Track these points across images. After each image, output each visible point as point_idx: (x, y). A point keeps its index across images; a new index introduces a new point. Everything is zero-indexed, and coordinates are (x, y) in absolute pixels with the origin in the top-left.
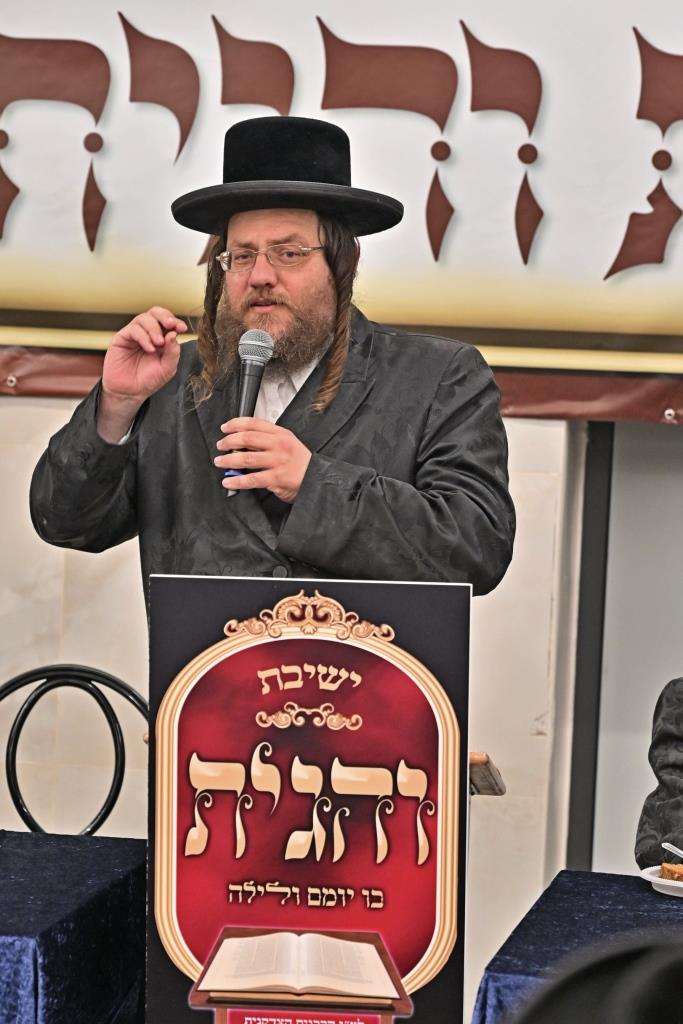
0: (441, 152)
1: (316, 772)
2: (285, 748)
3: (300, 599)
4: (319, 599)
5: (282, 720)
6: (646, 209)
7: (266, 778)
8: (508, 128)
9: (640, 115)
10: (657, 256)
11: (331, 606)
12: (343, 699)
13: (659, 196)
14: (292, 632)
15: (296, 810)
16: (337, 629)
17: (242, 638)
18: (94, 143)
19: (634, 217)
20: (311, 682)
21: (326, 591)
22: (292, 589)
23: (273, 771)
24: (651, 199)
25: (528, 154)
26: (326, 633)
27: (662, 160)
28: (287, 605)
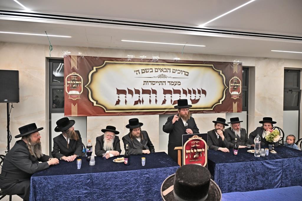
0: (150, 97)
1: (196, 150)
2: (194, 148)
3: (195, 136)
4: (196, 136)
5: (193, 146)
7: (192, 151)
8: (154, 95)
10: (165, 103)
11: (197, 136)
12: (198, 144)
13: (165, 99)
14: (194, 139)
15: (194, 153)
16: (198, 138)
17: (190, 139)
18: (126, 97)
19: (163, 101)
20: (196, 142)
21: (197, 135)
22: (194, 135)
23: (193, 150)
25: (156, 97)
26: (197, 138)
27: (165, 97)
28: (194, 136)
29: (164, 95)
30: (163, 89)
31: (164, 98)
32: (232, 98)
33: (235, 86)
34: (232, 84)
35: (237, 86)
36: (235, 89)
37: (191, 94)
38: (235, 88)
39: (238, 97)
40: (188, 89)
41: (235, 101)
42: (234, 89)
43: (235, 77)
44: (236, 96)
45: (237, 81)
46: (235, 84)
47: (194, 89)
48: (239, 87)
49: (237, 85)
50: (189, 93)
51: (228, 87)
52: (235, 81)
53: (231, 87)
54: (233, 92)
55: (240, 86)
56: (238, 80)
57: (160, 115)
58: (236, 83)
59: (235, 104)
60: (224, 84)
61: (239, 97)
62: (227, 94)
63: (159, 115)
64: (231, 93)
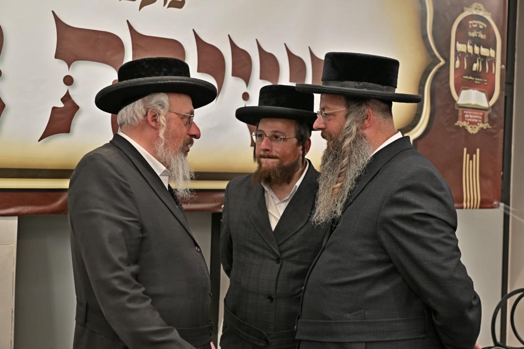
6: (61, 105)
9: (56, 57)
10: (67, 130)
13: (67, 98)
19: (54, 109)
24: (63, 100)
27: (68, 81)
29: (62, 69)
30: (57, 20)
31: (63, 89)
32: (460, 123)
33: (473, 58)
34: (461, 47)
35: (484, 57)
36: (476, 74)
37: (247, 81)
38: (475, 66)
39: (486, 120)
40: (233, 46)
41: (471, 143)
42: (470, 79)
43: (475, 5)
44: (476, 116)
45: (483, 31)
46: (476, 48)
47: (267, 49)
48: (491, 68)
49: (484, 51)
50: (233, 75)
51: (443, 62)
52: (478, 29)
53: (458, 62)
54: (463, 92)
55: (493, 60)
56: (488, 30)
57: (22, 218)
58: (477, 42)
59: (471, 158)
60: (425, 37)
61: (492, 121)
62: (438, 102)
63: (14, 222)
64: (458, 93)
